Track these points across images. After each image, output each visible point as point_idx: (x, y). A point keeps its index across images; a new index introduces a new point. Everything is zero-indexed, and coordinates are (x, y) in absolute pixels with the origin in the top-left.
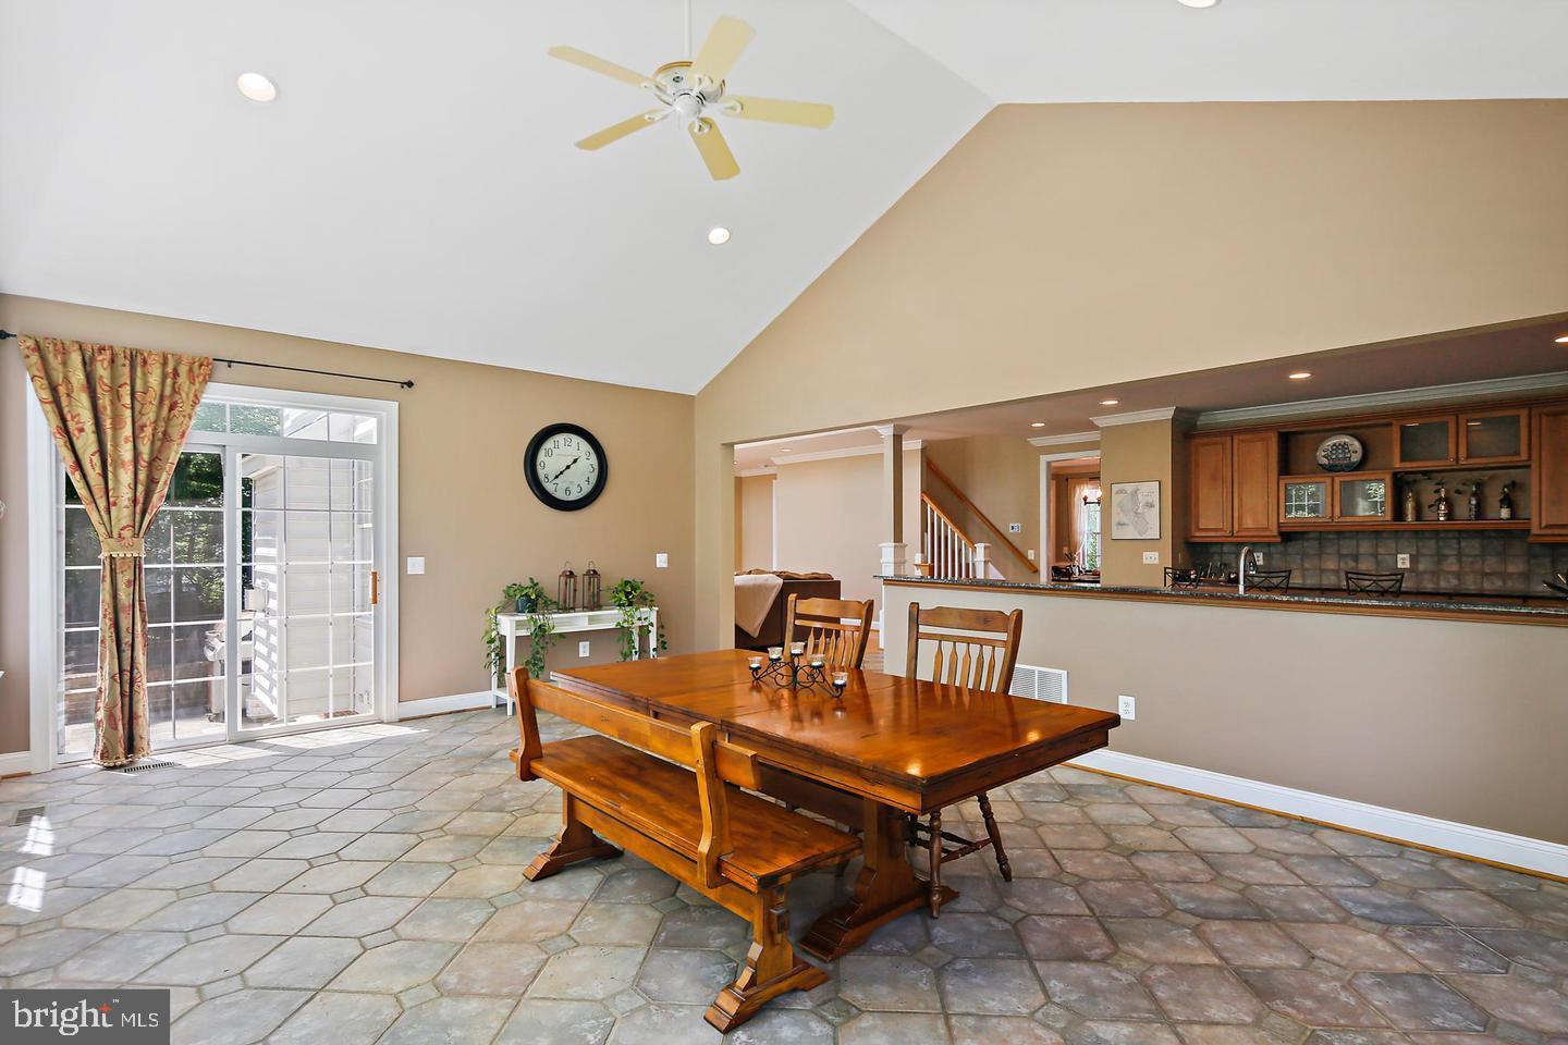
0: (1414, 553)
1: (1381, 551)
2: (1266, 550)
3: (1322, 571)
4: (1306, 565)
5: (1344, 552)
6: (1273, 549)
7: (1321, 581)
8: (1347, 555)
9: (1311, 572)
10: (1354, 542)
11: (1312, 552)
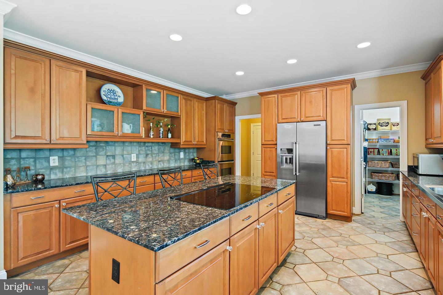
0: (137, 153)
1: (125, 152)
2: (60, 154)
3: (97, 166)
4: (88, 163)
5: (109, 154)
6: (65, 153)
7: (97, 173)
8: (110, 156)
9: (91, 167)
10: (113, 148)
11: (90, 154)
